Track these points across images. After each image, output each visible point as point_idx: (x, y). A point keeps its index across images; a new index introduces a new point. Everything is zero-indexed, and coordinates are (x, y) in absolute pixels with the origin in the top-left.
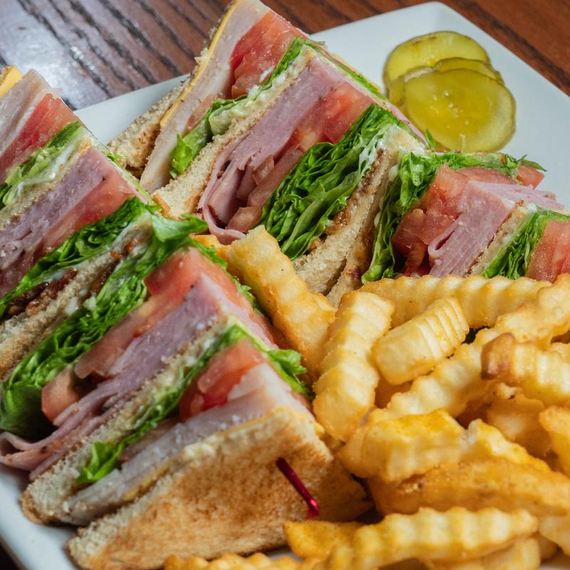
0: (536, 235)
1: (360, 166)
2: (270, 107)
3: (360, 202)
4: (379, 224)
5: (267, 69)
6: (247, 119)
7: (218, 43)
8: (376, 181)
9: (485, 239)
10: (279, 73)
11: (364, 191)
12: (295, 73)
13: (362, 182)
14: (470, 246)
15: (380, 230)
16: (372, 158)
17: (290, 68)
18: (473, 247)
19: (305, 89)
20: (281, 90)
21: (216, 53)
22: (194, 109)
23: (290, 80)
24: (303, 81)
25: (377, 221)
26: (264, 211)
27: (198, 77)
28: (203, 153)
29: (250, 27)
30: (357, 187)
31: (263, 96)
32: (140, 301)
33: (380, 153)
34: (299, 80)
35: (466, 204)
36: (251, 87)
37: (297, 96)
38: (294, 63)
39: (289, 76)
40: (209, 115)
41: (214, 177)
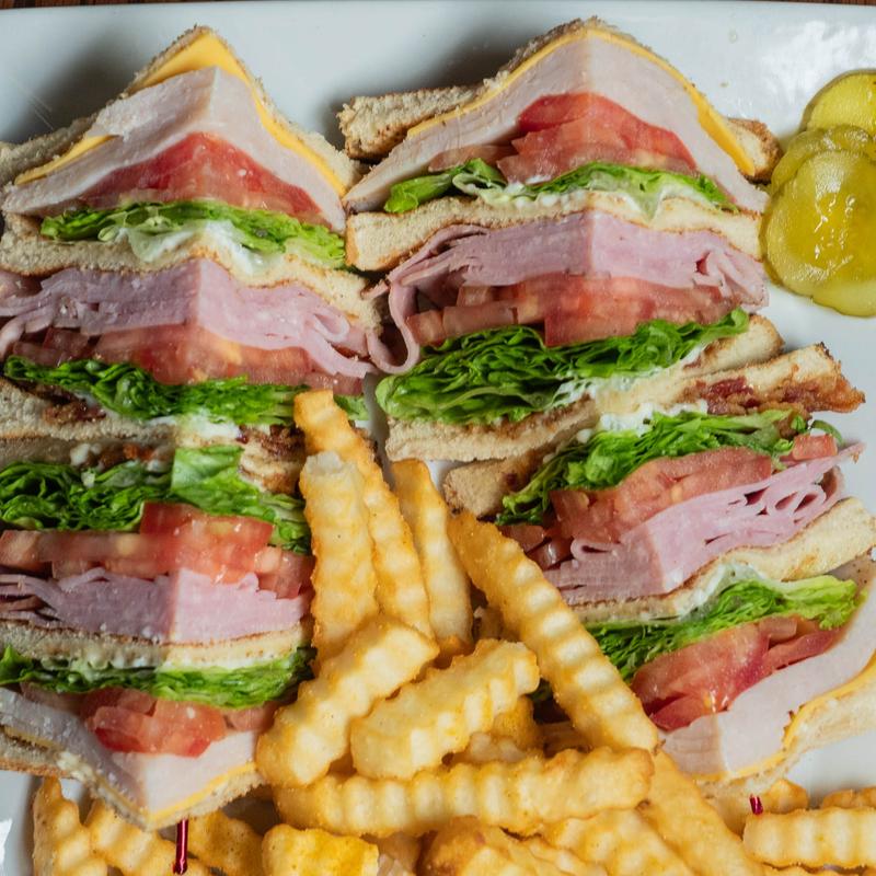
0: (672, 644)
1: (556, 395)
2: (520, 222)
3: (538, 429)
4: (548, 464)
5: (542, 173)
6: (493, 214)
7: (523, 74)
8: (566, 424)
9: (628, 593)
10: (551, 189)
11: (548, 423)
12: (567, 208)
13: (550, 413)
14: (610, 583)
15: (546, 471)
16: (575, 396)
17: (565, 198)
18: (613, 587)
19: (564, 240)
20: (543, 213)
21: (513, 88)
22: (447, 148)
23: (557, 210)
24: (568, 228)
25: (546, 459)
26: (447, 344)
27: (478, 104)
28: (433, 208)
29: (563, 92)
30: (542, 413)
31: (521, 202)
32: (129, 527)
33: (586, 398)
34: (565, 220)
35: (630, 541)
36: (515, 181)
37: (552, 239)
38: (573, 194)
39: (559, 203)
40: (457, 173)
41: (423, 252)
